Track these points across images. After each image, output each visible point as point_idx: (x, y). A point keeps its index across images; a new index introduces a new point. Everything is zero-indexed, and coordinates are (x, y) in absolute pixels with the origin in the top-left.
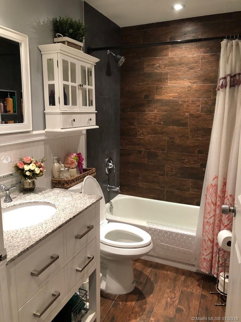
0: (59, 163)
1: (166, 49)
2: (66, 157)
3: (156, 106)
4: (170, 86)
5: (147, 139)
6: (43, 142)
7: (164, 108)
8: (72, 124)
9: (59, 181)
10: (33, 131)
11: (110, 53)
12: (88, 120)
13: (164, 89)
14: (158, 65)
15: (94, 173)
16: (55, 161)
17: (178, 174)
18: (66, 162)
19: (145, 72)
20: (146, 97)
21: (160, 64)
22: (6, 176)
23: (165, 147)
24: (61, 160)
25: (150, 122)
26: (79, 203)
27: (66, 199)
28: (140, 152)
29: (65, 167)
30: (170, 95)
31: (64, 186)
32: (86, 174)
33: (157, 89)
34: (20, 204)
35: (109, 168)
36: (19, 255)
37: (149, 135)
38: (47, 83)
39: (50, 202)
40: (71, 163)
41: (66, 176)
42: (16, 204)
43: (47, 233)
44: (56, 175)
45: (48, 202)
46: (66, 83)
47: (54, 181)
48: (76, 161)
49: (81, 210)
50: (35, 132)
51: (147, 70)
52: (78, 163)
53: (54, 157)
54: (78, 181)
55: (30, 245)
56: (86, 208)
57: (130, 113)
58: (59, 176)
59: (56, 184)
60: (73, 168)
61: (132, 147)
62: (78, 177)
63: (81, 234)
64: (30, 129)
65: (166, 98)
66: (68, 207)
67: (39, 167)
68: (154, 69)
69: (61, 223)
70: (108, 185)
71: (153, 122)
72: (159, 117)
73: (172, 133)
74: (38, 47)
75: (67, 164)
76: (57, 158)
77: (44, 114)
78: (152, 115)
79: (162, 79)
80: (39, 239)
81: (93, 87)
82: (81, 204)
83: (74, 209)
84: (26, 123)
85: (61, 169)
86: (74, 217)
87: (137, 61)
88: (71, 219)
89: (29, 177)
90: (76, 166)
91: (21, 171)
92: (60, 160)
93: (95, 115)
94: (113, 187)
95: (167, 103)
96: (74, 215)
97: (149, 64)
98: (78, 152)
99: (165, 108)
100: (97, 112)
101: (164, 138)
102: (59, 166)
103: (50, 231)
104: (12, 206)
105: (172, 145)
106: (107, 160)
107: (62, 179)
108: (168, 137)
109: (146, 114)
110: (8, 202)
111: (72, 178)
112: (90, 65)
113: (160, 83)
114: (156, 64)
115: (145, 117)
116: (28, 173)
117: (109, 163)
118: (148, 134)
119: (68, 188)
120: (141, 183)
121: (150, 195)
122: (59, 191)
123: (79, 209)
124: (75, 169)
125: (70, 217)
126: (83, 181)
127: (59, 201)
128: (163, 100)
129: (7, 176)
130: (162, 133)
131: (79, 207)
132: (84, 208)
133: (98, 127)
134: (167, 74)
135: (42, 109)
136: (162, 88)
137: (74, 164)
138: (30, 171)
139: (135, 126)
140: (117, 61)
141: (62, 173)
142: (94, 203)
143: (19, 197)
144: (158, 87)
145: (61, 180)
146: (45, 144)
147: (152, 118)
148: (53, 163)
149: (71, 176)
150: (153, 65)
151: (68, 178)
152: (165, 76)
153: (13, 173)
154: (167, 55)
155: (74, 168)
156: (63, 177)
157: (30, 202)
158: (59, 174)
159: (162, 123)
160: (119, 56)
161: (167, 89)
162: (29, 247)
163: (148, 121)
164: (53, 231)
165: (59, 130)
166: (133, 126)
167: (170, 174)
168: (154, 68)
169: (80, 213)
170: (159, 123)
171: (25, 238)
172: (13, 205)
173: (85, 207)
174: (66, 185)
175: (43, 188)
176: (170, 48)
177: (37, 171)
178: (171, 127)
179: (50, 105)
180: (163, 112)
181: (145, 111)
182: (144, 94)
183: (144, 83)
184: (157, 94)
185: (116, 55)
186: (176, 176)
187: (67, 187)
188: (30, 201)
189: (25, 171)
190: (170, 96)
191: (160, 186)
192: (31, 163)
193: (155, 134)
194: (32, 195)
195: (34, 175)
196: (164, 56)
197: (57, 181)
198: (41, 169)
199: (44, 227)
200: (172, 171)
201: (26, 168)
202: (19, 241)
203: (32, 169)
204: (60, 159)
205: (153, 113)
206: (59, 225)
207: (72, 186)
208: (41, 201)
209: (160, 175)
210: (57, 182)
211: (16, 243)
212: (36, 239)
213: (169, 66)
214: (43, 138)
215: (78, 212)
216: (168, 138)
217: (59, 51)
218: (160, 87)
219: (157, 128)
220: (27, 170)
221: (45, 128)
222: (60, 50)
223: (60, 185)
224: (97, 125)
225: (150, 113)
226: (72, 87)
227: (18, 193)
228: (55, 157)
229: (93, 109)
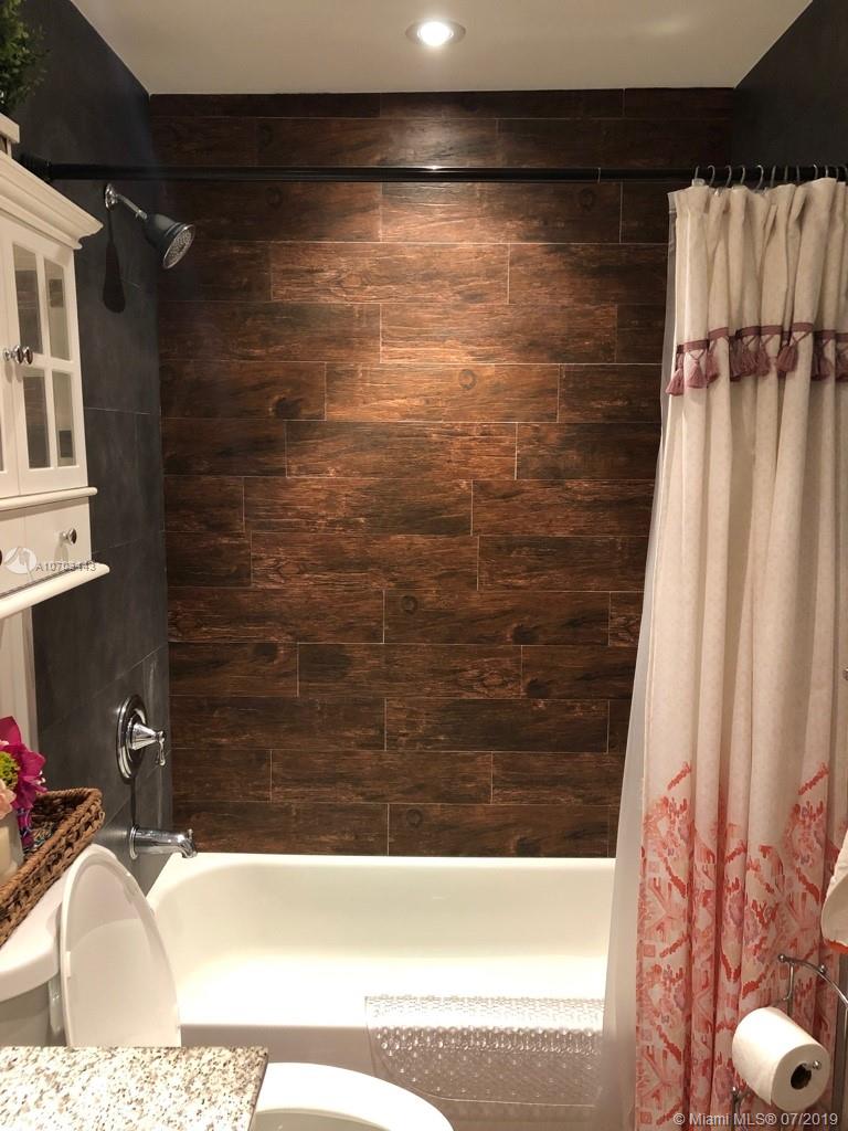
1: (364, 210)
3: (331, 451)
4: (390, 366)
5: (297, 590)
7: (368, 457)
11: (120, 204)
13: (363, 380)
14: (333, 274)
17: (441, 733)
19: (274, 300)
20: (286, 409)
21: (341, 272)
23: (380, 622)
25: (309, 518)
28: (268, 651)
30: (390, 403)
33: (333, 375)
37: (307, 576)
51: (283, 292)
54: (25, 902)
57: (212, 478)
61: (228, 632)
62: (25, 879)
65: (375, 418)
68: (317, 291)
70: (133, 832)
71: (323, 517)
72: (346, 496)
73: (409, 564)
78: (314, 490)
79: (351, 334)
81: (73, 366)
87: (236, 250)
95: (379, 437)
97: (290, 266)
99: (370, 458)
100: (94, 490)
101: (375, 584)
105: (411, 613)
108: (393, 580)
109: (287, 486)
112: (56, 247)
113: (343, 353)
114: (322, 271)
115: (287, 496)
117: (133, 724)
118: (302, 572)
120: (277, 789)
128: (360, 424)
130: (363, 565)
134: (373, 314)
136: (352, 373)
139: (239, 535)
144: (339, 369)
147: (317, 502)
150: (311, 272)
152: (364, 325)
154: (369, 235)
159: (362, 520)
161: (375, 379)
163: (299, 515)
166: (227, 536)
167: (404, 735)
168: (312, 284)
170: (347, 524)
176: (380, 207)
178: (399, 537)
180: (364, 474)
181: (281, 472)
182: (276, 398)
183: (271, 350)
184: (332, 400)
186: (429, 742)
190: (391, 409)
191: (362, 794)
193: (331, 569)
196: (359, 237)
200: (413, 725)
205: (320, 481)
209: (362, 746)
213: (380, 281)
216: (392, 584)
218: (347, 371)
219: (343, 542)
225: (305, 480)
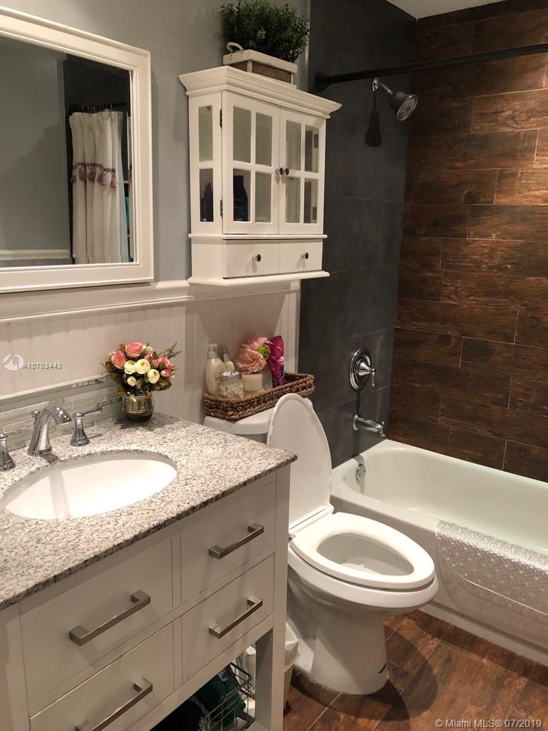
0: (223, 360)
1: (535, 70)
2: (243, 345)
3: (495, 223)
4: (540, 169)
5: (465, 306)
6: (184, 308)
7: (518, 227)
8: (255, 268)
9: (216, 401)
10: (157, 279)
11: (380, 89)
12: (299, 257)
13: (520, 179)
14: (510, 112)
15: (310, 387)
16: (212, 353)
17: (544, 405)
18: (241, 356)
19: (472, 133)
20: (471, 198)
21: (515, 111)
22: (83, 383)
23: (514, 331)
24: (227, 353)
25: (478, 264)
26: (232, 465)
27: (209, 451)
28: (445, 339)
29: (237, 368)
30: (537, 193)
31: (226, 414)
32: (288, 389)
33: (502, 176)
34: (103, 453)
35: (358, 375)
36: (29, 593)
37: (472, 298)
38: (197, 165)
39: (170, 457)
40: (252, 360)
41: (234, 391)
42: (93, 451)
43: (120, 541)
44: (213, 385)
45: (166, 454)
46: (242, 165)
47: (206, 400)
48: (262, 357)
49: (229, 485)
50: (161, 285)
51: (479, 128)
52: (268, 361)
53: (210, 343)
54: (263, 405)
55: (66, 568)
56: (245, 484)
57: (427, 238)
58: (219, 390)
59: (210, 407)
60: (253, 373)
61: (425, 326)
62: (264, 396)
63: (224, 546)
64: (149, 275)
65: (525, 202)
66: (202, 473)
67: (159, 369)
68: (498, 125)
69: (164, 517)
70: (356, 416)
71: (485, 263)
72: (502, 251)
73: (537, 296)
74: (179, 79)
75: (243, 362)
76: (216, 346)
77: (189, 242)
78: (483, 247)
79: (516, 150)
80: (92, 556)
81: (320, 176)
82: (236, 469)
83: (216, 480)
84: (138, 262)
85: (224, 374)
86: (205, 504)
87: (454, 104)
88: (193, 509)
89: (134, 390)
90: (261, 369)
91: (118, 374)
92: (225, 351)
93: (321, 245)
94: (367, 422)
95: (527, 215)
96: (205, 499)
97: (484, 111)
98: (276, 334)
99: (519, 228)
100: (326, 236)
101: (513, 306)
102: (219, 366)
103: (128, 536)
104: (84, 456)
105: (534, 327)
106: (356, 354)
107: (223, 397)
108: (524, 305)
109: (468, 244)
110: (80, 445)
111: (249, 397)
112: (315, 119)
113: (510, 163)
114: (503, 112)
115: (466, 251)
116: (131, 381)
117: (361, 362)
118: (470, 296)
119: (236, 420)
120: (443, 418)
121: (465, 451)
122: (202, 429)
123: (223, 484)
124: (260, 376)
125: (192, 504)
126: (274, 406)
127: (191, 455)
128: (515, 207)
129: (86, 384)
130: (508, 294)
131: (228, 477)
132: (237, 483)
133: (326, 274)
134: (531, 137)
135: (185, 230)
136: (514, 175)
137: (258, 364)
138: (136, 375)
139: (437, 272)
140: (396, 105)
141: (224, 382)
142: (270, 471)
143: (108, 433)
144: (506, 172)
145: (222, 399)
146: (187, 313)
147: (483, 254)
148: (208, 358)
149: (246, 392)
150: (497, 113)
151: (237, 396)
152: (526, 144)
153: (102, 378)
154: (537, 85)
155: (257, 373)
156: (225, 394)
157: (126, 450)
158: (219, 384)
159: (509, 266)
160: (400, 95)
161: (528, 178)
162: (61, 574)
163: (472, 261)
164: (136, 538)
165: (218, 281)
166: (433, 271)
167: (521, 401)
168: (495, 121)
169: (224, 494)
170: (499, 268)
171: (64, 548)
172: (86, 453)
173: (242, 480)
174: (230, 413)
175: (171, 417)
176: (546, 66)
177: (153, 377)
178: (532, 278)
179: (202, 220)
180: (513, 238)
181: (464, 235)
182: (467, 191)
183: (467, 163)
184: (499, 192)
185: (395, 91)
186: (536, 409)
187: (233, 417)
188: (127, 448)
189: (125, 376)
190: (538, 197)
191: (491, 431)
192: (141, 357)
193: (487, 295)
194: (138, 432)
195: (145, 386)
196: (529, 87)
197: (212, 400)
198: (163, 372)
199: (121, 522)
200: (527, 396)
201: (129, 368)
202: (47, 552)
203: (141, 372)
204: (224, 349)
205: (486, 241)
206: (156, 523)
207: (245, 415)
208: (152, 449)
209: (494, 403)
210: (213, 403)
211: (37, 559)
212: (88, 553)
213: (540, 114)
214: (183, 298)
215: (217, 492)
216: (523, 308)
217: (225, 86)
218: (510, 174)
219: (496, 279)
220: (130, 373)
221: (189, 274)
222: (228, 83)
223: (219, 411)
224: (324, 269)
225: (477, 241)
226: (257, 174)
227: (112, 423)
228: (213, 343)
229: (317, 229)
